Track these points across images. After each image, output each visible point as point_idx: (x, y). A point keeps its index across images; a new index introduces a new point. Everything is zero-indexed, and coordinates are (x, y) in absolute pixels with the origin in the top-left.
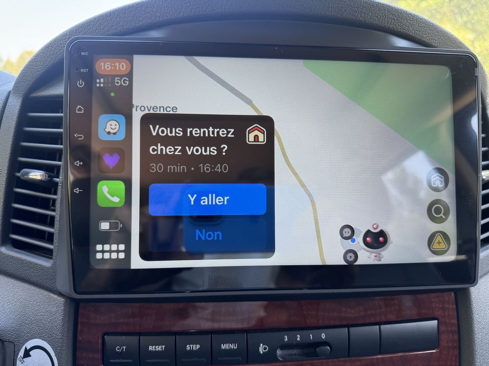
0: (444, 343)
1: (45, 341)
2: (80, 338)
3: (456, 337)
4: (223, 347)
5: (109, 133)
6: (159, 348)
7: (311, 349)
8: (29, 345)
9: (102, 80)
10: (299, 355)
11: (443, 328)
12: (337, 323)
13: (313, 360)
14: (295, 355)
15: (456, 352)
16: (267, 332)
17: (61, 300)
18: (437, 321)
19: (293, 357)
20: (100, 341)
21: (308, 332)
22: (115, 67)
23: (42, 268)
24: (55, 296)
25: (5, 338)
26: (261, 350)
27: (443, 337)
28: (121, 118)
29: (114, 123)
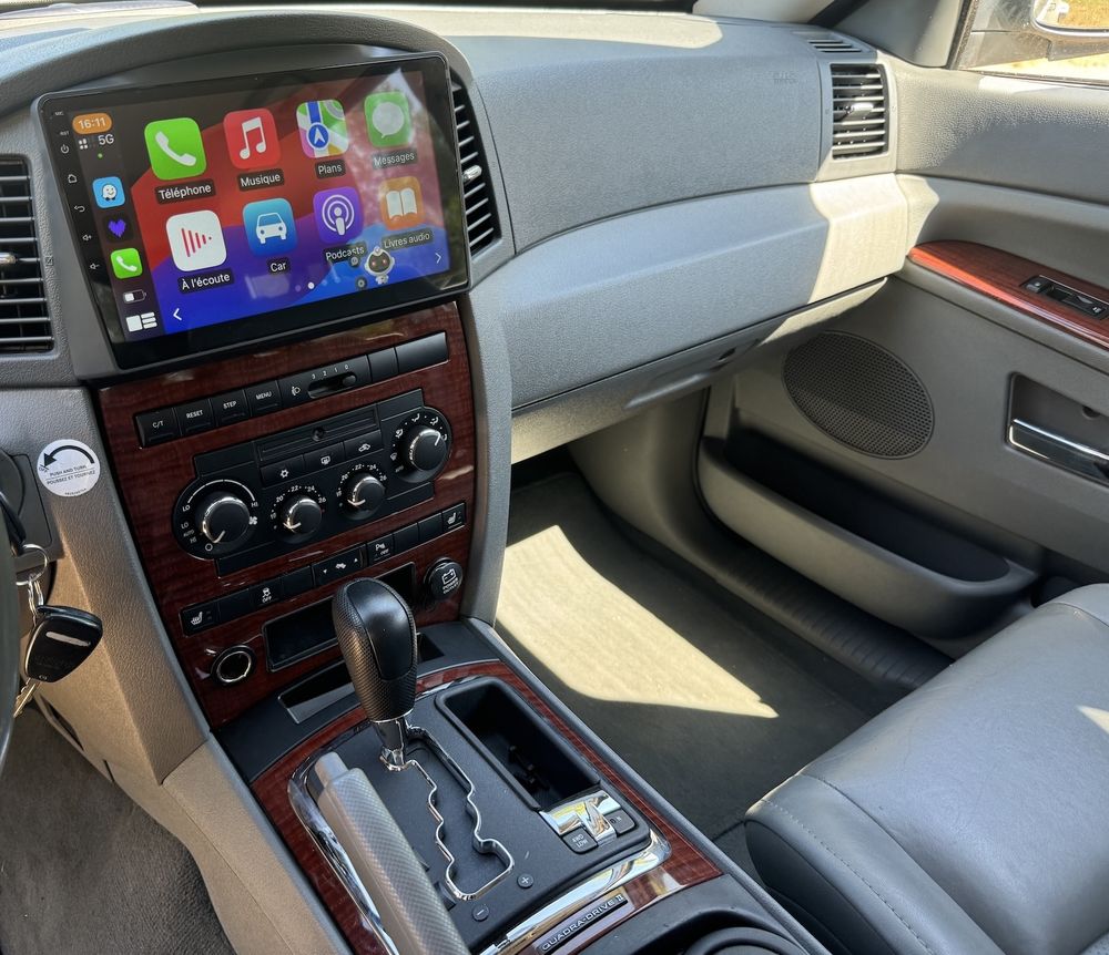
0: (454, 353)
1: (69, 438)
2: (108, 426)
3: (463, 344)
4: (259, 397)
5: (108, 199)
6: (197, 414)
7: (336, 382)
8: (48, 450)
9: (85, 141)
11: (451, 339)
12: (357, 352)
13: (341, 392)
14: (324, 391)
15: (466, 359)
16: (296, 374)
18: (444, 333)
19: (325, 394)
20: (132, 423)
21: (331, 367)
22: (96, 123)
25: (15, 452)
26: (294, 392)
27: (453, 346)
28: (117, 181)
29: (110, 187)
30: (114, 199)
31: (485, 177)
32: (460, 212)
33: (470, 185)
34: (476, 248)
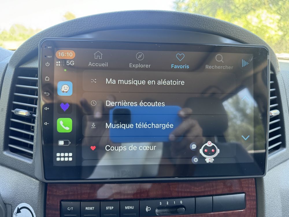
0: (248, 206)
1: (29, 204)
2: (48, 203)
3: (255, 203)
4: (126, 208)
5: (63, 92)
6: (91, 208)
7: (174, 209)
8: (20, 206)
9: (59, 62)
10: (168, 212)
11: (247, 198)
12: (189, 195)
13: (175, 215)
14: (166, 212)
15: (255, 211)
16: (150, 200)
17: (38, 182)
18: (244, 194)
19: (165, 213)
20: (59, 204)
21: (173, 200)
22: (67, 55)
23: (27, 164)
24: (34, 180)
25: (7, 202)
26: (147, 210)
27: (248, 202)
28: (71, 84)
29: (66, 86)
30: (66, 92)
31: (281, 116)
32: (266, 131)
33: (273, 118)
34: (272, 150)
